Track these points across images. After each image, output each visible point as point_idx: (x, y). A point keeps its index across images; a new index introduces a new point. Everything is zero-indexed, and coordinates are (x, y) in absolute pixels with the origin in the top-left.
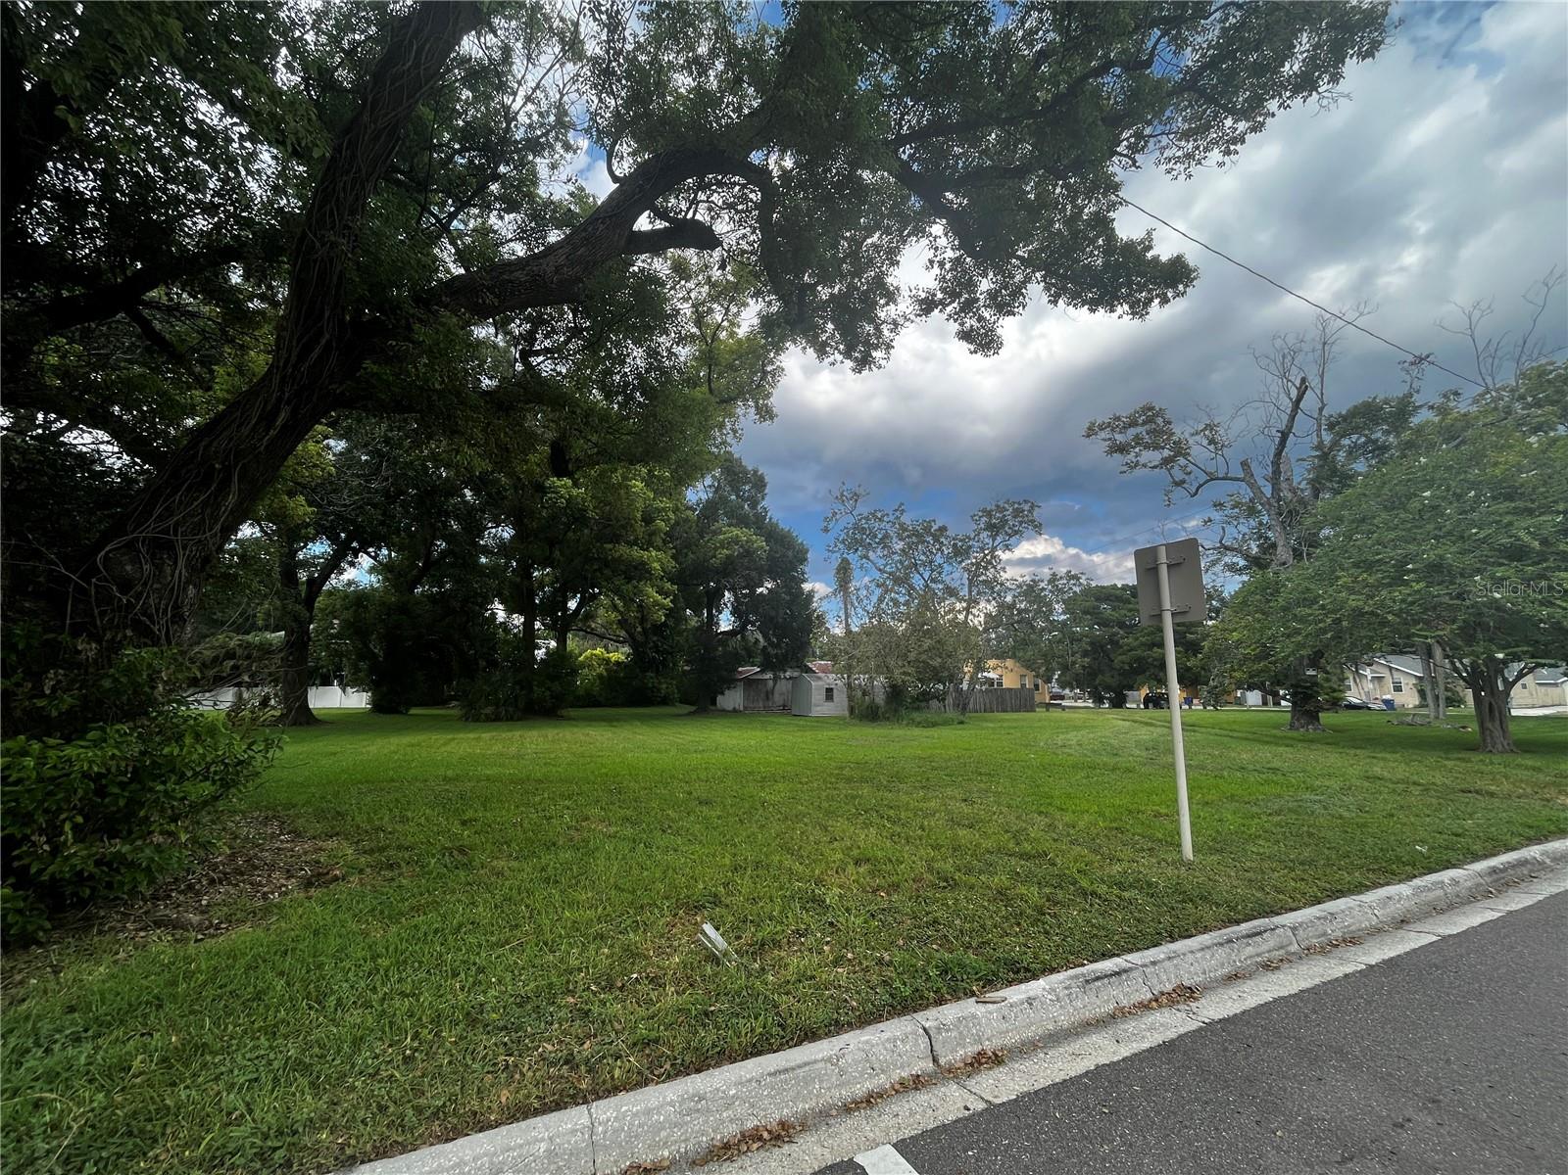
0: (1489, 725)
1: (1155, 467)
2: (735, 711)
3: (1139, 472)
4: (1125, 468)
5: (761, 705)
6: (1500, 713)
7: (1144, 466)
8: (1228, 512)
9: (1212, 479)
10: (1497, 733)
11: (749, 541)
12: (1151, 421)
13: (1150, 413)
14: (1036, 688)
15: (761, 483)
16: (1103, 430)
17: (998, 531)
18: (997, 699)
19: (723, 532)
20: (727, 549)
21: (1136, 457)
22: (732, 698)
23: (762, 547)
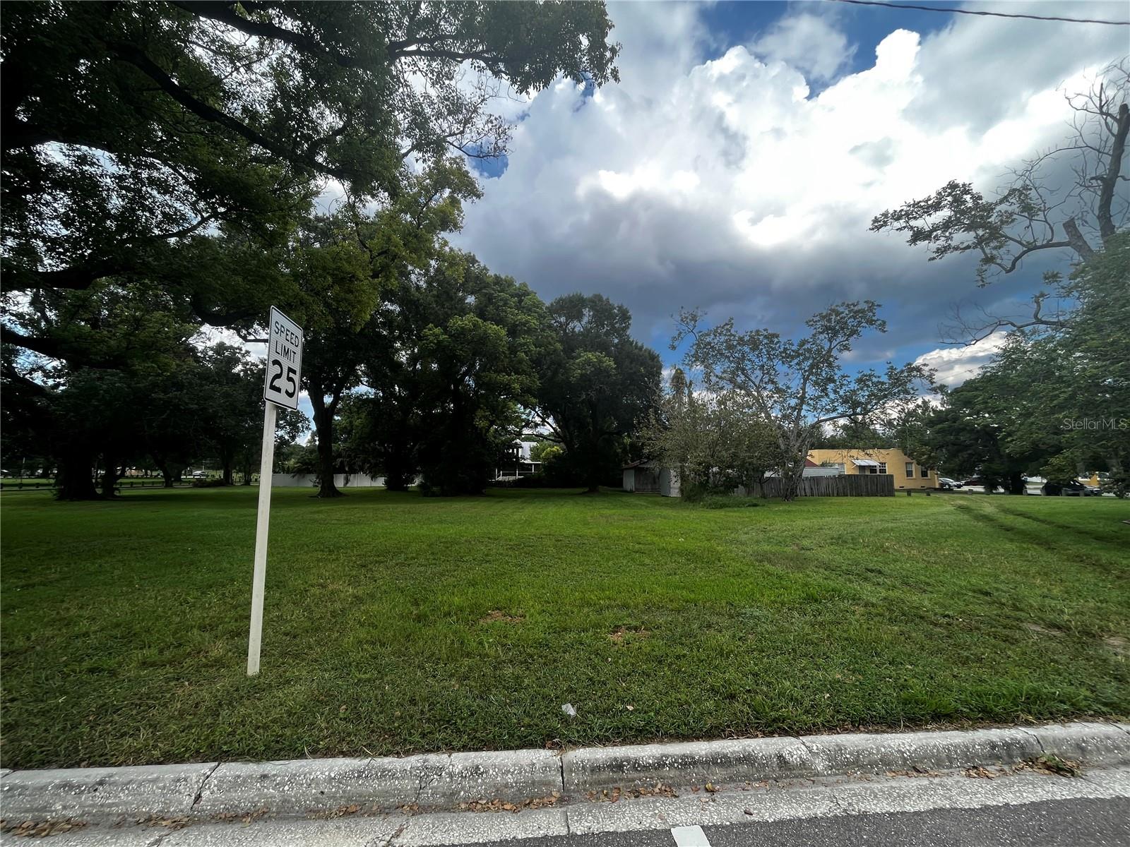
1: (968, 247)
2: (631, 492)
3: (949, 256)
4: (935, 255)
5: (649, 487)
7: (956, 248)
8: (1066, 282)
9: (1030, 250)
11: (600, 361)
12: (958, 201)
13: (956, 192)
14: (924, 474)
15: (625, 316)
16: (898, 219)
17: (835, 333)
18: (851, 485)
19: (581, 357)
20: (582, 369)
21: (947, 241)
22: (629, 482)
23: (610, 365)
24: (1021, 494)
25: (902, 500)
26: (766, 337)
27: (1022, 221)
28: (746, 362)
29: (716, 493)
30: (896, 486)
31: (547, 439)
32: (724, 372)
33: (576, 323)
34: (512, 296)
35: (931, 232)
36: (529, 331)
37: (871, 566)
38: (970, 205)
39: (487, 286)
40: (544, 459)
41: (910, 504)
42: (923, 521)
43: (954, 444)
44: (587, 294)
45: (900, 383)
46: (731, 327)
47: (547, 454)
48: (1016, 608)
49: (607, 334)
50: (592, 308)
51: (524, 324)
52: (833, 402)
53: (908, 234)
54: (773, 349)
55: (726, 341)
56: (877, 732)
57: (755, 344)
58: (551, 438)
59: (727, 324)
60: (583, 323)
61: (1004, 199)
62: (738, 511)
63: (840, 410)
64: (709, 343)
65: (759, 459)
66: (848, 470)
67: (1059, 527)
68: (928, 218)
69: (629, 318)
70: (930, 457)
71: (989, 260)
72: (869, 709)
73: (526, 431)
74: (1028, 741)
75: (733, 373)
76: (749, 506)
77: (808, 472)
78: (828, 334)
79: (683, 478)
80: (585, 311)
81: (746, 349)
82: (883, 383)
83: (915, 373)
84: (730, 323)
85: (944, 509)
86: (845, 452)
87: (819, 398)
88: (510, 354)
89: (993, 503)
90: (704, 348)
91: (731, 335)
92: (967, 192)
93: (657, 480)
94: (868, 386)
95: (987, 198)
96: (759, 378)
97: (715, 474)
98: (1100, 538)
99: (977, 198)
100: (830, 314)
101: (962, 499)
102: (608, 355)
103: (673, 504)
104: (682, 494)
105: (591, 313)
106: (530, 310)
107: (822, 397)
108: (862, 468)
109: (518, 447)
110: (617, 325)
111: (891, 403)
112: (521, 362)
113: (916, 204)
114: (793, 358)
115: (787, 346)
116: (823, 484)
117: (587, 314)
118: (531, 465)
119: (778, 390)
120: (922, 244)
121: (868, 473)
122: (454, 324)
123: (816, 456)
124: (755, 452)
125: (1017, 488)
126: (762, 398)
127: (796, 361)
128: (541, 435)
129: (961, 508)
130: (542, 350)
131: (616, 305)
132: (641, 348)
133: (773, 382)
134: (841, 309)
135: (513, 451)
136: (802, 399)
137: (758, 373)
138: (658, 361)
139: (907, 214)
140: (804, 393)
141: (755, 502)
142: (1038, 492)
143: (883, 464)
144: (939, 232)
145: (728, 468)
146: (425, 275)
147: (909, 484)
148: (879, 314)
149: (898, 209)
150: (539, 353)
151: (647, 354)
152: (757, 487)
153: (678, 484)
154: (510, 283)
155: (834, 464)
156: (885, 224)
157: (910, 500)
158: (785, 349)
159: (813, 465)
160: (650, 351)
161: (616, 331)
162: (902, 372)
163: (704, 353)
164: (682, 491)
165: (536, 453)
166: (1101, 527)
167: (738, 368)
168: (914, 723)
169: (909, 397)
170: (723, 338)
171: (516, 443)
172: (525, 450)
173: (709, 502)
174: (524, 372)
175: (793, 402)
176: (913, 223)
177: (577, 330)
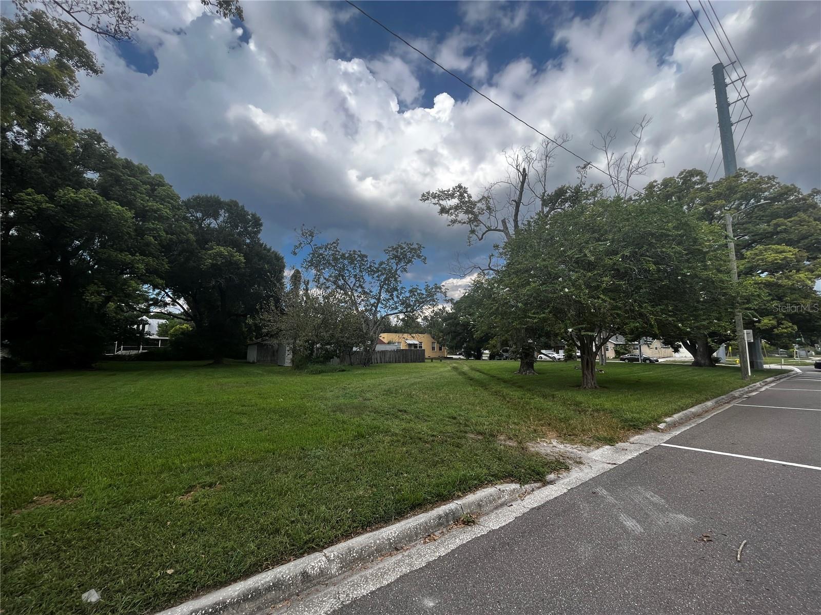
0: (586, 372)
1: (464, 223)
2: (253, 363)
3: (456, 225)
4: (450, 223)
5: (269, 359)
6: (592, 364)
7: (460, 222)
8: (501, 250)
9: (489, 230)
10: (589, 377)
11: (232, 256)
12: (461, 195)
13: (461, 190)
14: (440, 349)
15: (257, 223)
16: (434, 198)
17: (400, 260)
18: (403, 355)
19: (213, 249)
20: (212, 259)
21: (456, 217)
22: (252, 355)
23: (239, 260)
24: (480, 359)
25: (428, 364)
26: (359, 256)
27: (486, 213)
28: (346, 271)
29: (317, 362)
30: (427, 355)
31: (178, 318)
32: (330, 276)
33: (212, 220)
34: (144, 183)
35: (450, 209)
36: (161, 218)
37: (401, 408)
38: (466, 200)
39: (114, 166)
40: (172, 335)
41: (431, 367)
42: (435, 376)
43: (454, 332)
44: (224, 198)
45: (431, 295)
46: (337, 245)
47: (176, 330)
48: (466, 425)
49: (240, 234)
50: (228, 211)
51: (155, 211)
52: (396, 303)
53: (438, 208)
54: (363, 265)
55: (333, 255)
56: (377, 529)
57: (352, 260)
58: (182, 317)
59: (334, 243)
60: (219, 221)
61: (480, 201)
62: (330, 375)
63: (400, 308)
64: (321, 254)
65: (348, 338)
66: (403, 347)
67: (491, 376)
68: (448, 201)
69: (261, 225)
70: (443, 339)
71: (473, 232)
72: (374, 514)
73: (155, 310)
74: (457, 509)
75: (335, 277)
76: (339, 371)
77: (379, 348)
78: (396, 260)
79: (294, 352)
80: (222, 212)
81: (346, 262)
82: (423, 294)
83: (438, 290)
84: (336, 242)
85: (446, 369)
86: (401, 335)
87: (388, 300)
88: (137, 236)
89: (467, 365)
90: (317, 257)
91: (337, 251)
92: (466, 192)
93: (276, 353)
94: (415, 295)
95: (474, 198)
96: (353, 283)
97: (318, 349)
98: (505, 381)
99: (470, 197)
100: (398, 248)
101: (455, 363)
102: (239, 251)
103: (286, 372)
104: (293, 364)
105: (227, 215)
106: (163, 200)
107: (390, 299)
108: (410, 345)
109: (145, 323)
110: (250, 229)
111: (426, 307)
112: (148, 244)
113: (443, 192)
114: (375, 272)
115: (372, 264)
116: (388, 356)
117: (223, 215)
118: (158, 340)
119: (365, 293)
120: (445, 216)
121: (413, 348)
122: (65, 194)
123: (385, 337)
124: (345, 333)
125: (479, 357)
126: (354, 297)
127: (377, 275)
128: (170, 314)
129: (454, 368)
130: (174, 237)
131: (250, 213)
132: (269, 250)
133: (362, 287)
134: (404, 246)
135: (138, 327)
136: (379, 299)
137: (352, 279)
138: (282, 262)
139: (439, 196)
140: (380, 296)
141: (343, 368)
142: (487, 358)
143: (421, 343)
144: (453, 211)
145: (328, 344)
146: (28, 136)
147: (433, 355)
148: (423, 253)
149: (435, 192)
150: (171, 240)
151: (273, 256)
152: (347, 358)
153: (291, 356)
154: (143, 171)
155: (395, 342)
156: (428, 199)
157: (432, 364)
158: (371, 266)
159: (382, 343)
160: (276, 254)
161: (249, 233)
162: (432, 288)
163: (317, 261)
164: (293, 361)
165: (163, 330)
166: (507, 376)
167: (339, 275)
168: (401, 515)
169: (435, 303)
170: (331, 252)
171: (142, 320)
172: (153, 327)
173: (312, 369)
174: (151, 254)
175: (372, 301)
176: (441, 202)
177: (212, 226)
